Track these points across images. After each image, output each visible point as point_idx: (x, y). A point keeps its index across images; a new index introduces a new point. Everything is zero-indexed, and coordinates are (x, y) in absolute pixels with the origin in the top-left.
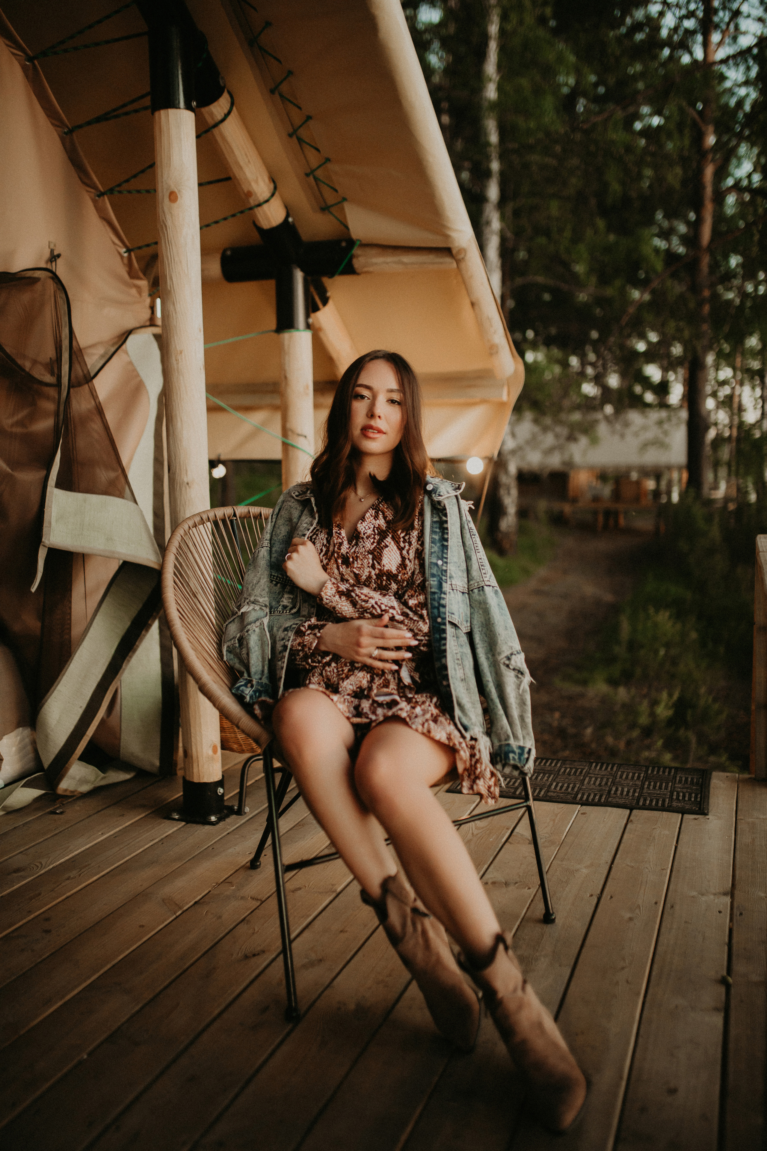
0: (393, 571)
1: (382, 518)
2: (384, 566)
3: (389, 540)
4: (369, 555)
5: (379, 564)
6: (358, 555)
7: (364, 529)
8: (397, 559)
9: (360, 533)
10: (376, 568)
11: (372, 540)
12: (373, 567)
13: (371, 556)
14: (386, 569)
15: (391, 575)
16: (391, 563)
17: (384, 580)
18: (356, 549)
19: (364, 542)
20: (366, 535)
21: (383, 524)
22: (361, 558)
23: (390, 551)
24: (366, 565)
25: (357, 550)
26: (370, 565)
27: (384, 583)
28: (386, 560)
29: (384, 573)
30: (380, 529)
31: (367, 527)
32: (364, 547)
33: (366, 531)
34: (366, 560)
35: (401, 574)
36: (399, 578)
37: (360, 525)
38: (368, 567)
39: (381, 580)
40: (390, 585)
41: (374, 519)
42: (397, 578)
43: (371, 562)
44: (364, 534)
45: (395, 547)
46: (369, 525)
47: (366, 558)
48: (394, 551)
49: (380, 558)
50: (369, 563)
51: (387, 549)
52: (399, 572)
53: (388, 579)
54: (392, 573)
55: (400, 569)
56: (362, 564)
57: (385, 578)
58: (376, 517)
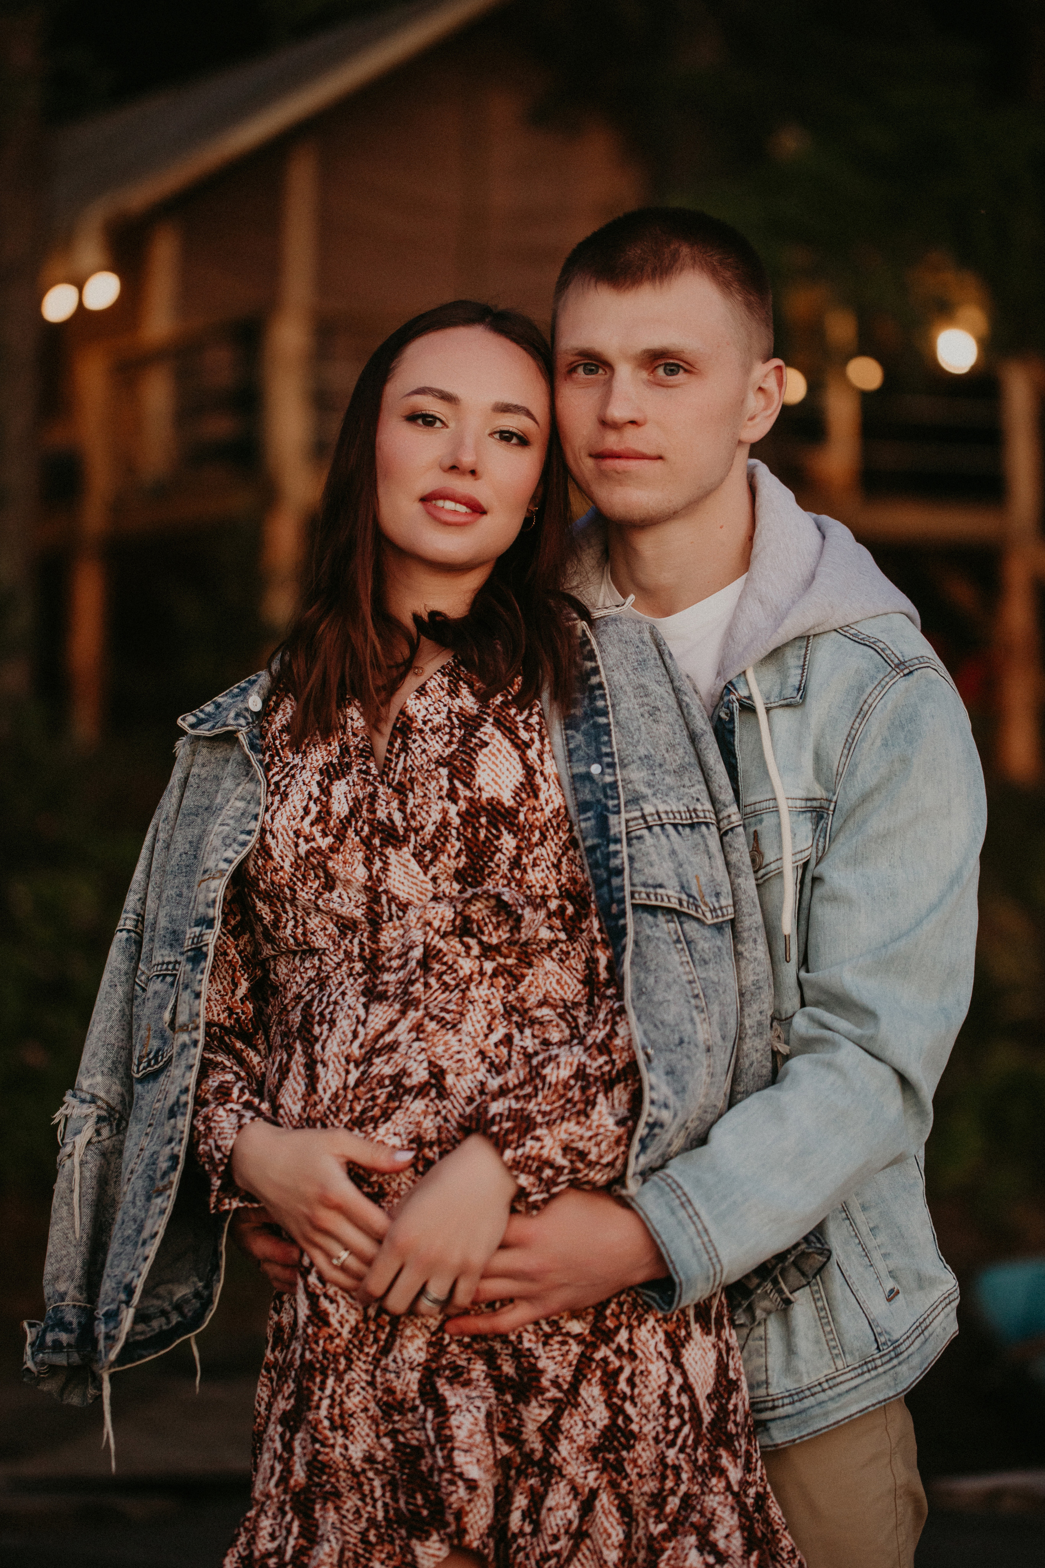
0: (504, 800)
1: (467, 694)
2: (480, 789)
3: (488, 729)
4: (441, 769)
5: (467, 786)
6: (414, 775)
7: (424, 712)
8: (514, 772)
9: (411, 719)
10: (459, 798)
11: (446, 738)
12: (452, 795)
13: (444, 771)
14: (485, 796)
15: (499, 812)
16: (500, 782)
17: (481, 826)
18: (405, 760)
19: (425, 740)
20: (430, 724)
21: (472, 705)
22: (421, 780)
23: (493, 755)
24: (433, 795)
25: (409, 763)
26: (444, 793)
27: (482, 833)
28: (484, 775)
29: (482, 807)
30: (463, 716)
31: (431, 709)
32: (424, 751)
33: (429, 717)
34: (434, 783)
35: (525, 809)
36: (522, 817)
37: (413, 702)
38: (441, 798)
39: (474, 827)
40: (498, 838)
41: (449, 694)
42: (516, 817)
43: (445, 783)
44: (425, 723)
45: (507, 744)
46: (436, 705)
47: (433, 778)
48: (504, 752)
49: (470, 773)
50: (441, 789)
51: (485, 750)
52: (521, 804)
53: (493, 823)
54: (502, 805)
55: (524, 796)
56: (425, 795)
57: (483, 820)
58: (454, 692)
